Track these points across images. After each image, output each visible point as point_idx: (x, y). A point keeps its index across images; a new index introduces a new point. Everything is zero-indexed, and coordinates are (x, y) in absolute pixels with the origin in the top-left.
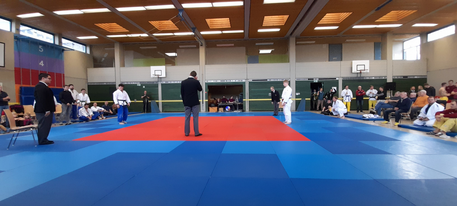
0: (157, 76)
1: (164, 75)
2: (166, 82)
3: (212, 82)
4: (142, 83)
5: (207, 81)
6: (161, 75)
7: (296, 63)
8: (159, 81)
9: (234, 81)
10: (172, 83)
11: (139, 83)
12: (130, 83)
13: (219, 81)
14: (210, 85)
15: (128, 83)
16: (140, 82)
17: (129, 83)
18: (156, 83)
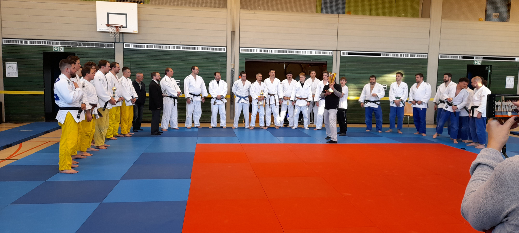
0: (115, 29)
1: (133, 27)
2: (136, 46)
3: (255, 52)
4: (69, 44)
5: (244, 50)
6: (126, 27)
7: (443, 20)
8: (117, 41)
9: (306, 54)
10: (153, 49)
11: (58, 43)
12: (31, 42)
13: (273, 52)
14: (250, 59)
15: (26, 42)
16: (63, 42)
17: (29, 44)
18: (108, 45)
